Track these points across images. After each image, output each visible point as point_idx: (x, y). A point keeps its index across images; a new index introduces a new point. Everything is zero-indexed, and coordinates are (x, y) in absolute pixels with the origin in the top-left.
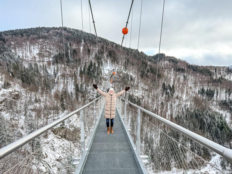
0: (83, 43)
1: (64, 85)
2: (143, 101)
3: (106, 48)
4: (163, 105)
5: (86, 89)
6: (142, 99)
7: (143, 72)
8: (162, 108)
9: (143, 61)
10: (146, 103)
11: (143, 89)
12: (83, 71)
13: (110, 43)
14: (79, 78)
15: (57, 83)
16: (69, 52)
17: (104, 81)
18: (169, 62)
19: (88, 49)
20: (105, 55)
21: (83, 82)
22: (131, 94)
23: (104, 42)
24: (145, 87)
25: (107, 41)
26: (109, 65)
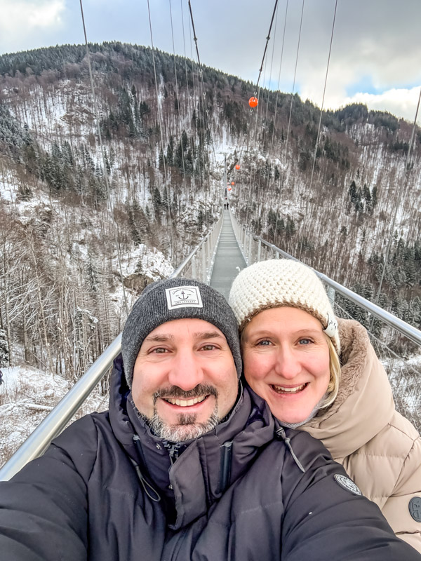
0: (162, 84)
1: (129, 191)
2: (302, 226)
3: (219, 95)
4: (345, 234)
5: (175, 199)
6: (299, 221)
7: (306, 157)
8: (343, 239)
9: (308, 126)
10: (308, 230)
11: (304, 199)
12: (168, 157)
13: (227, 81)
14: (158, 174)
15: (114, 185)
16: (133, 109)
17: (214, 181)
18: (376, 127)
19: (174, 100)
20: (215, 115)
21: (167, 183)
22: (274, 210)
23: (213, 79)
24: (307, 194)
25: (219, 76)
26: (224, 140)
